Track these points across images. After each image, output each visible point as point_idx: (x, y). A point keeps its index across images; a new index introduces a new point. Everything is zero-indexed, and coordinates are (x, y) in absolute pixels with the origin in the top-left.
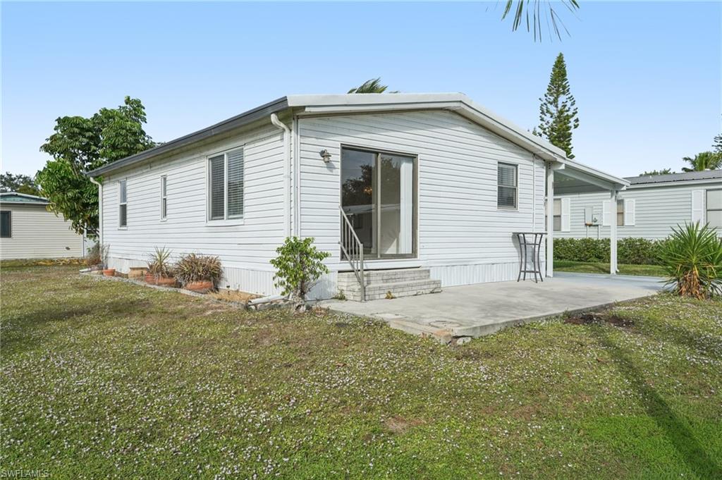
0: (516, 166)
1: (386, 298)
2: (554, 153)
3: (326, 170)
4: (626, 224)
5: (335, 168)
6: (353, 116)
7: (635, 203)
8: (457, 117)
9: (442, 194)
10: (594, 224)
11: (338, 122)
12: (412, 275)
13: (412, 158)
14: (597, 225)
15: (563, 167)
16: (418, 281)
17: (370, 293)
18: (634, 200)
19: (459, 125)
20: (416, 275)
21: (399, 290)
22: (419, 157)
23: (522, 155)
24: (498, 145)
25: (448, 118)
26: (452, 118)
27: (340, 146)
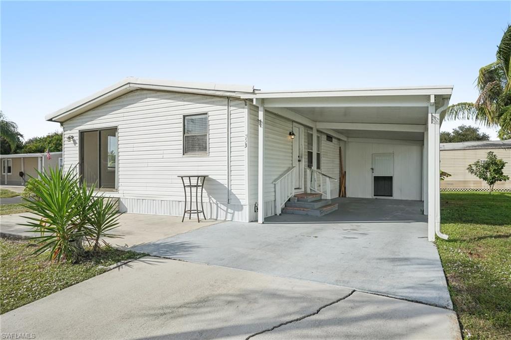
0: (206, 114)
2: (234, 92)
3: (73, 145)
5: (77, 144)
6: (84, 114)
8: (145, 92)
9: (135, 149)
11: (78, 119)
22: (119, 127)
23: (213, 103)
24: (184, 101)
25: (138, 95)
26: (141, 94)
27: (78, 132)
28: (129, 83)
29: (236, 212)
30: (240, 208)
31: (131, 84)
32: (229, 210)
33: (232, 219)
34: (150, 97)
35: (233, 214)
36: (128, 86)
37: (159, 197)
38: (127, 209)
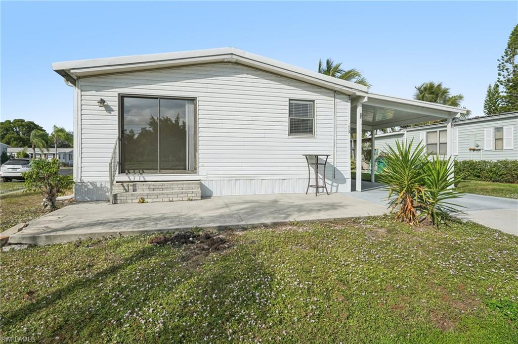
0: (313, 101)
1: (139, 202)
3: (105, 112)
4: (505, 148)
5: (113, 111)
6: (130, 74)
7: (513, 129)
8: (240, 67)
9: (224, 126)
10: (476, 148)
11: (116, 79)
12: (181, 186)
13: (193, 100)
14: (480, 150)
15: (366, 100)
16: (186, 191)
17: (122, 198)
18: (512, 127)
19: (242, 73)
20: (185, 186)
21: (153, 197)
22: (198, 99)
23: (320, 93)
24: (290, 86)
25: (229, 68)
26: (235, 68)
27: (117, 95)
28: (232, 54)
29: (340, 185)
30: (344, 181)
31: (233, 56)
32: (335, 184)
33: (337, 190)
34: (247, 74)
35: (337, 186)
36: (230, 56)
37: (258, 177)
38: (212, 192)
